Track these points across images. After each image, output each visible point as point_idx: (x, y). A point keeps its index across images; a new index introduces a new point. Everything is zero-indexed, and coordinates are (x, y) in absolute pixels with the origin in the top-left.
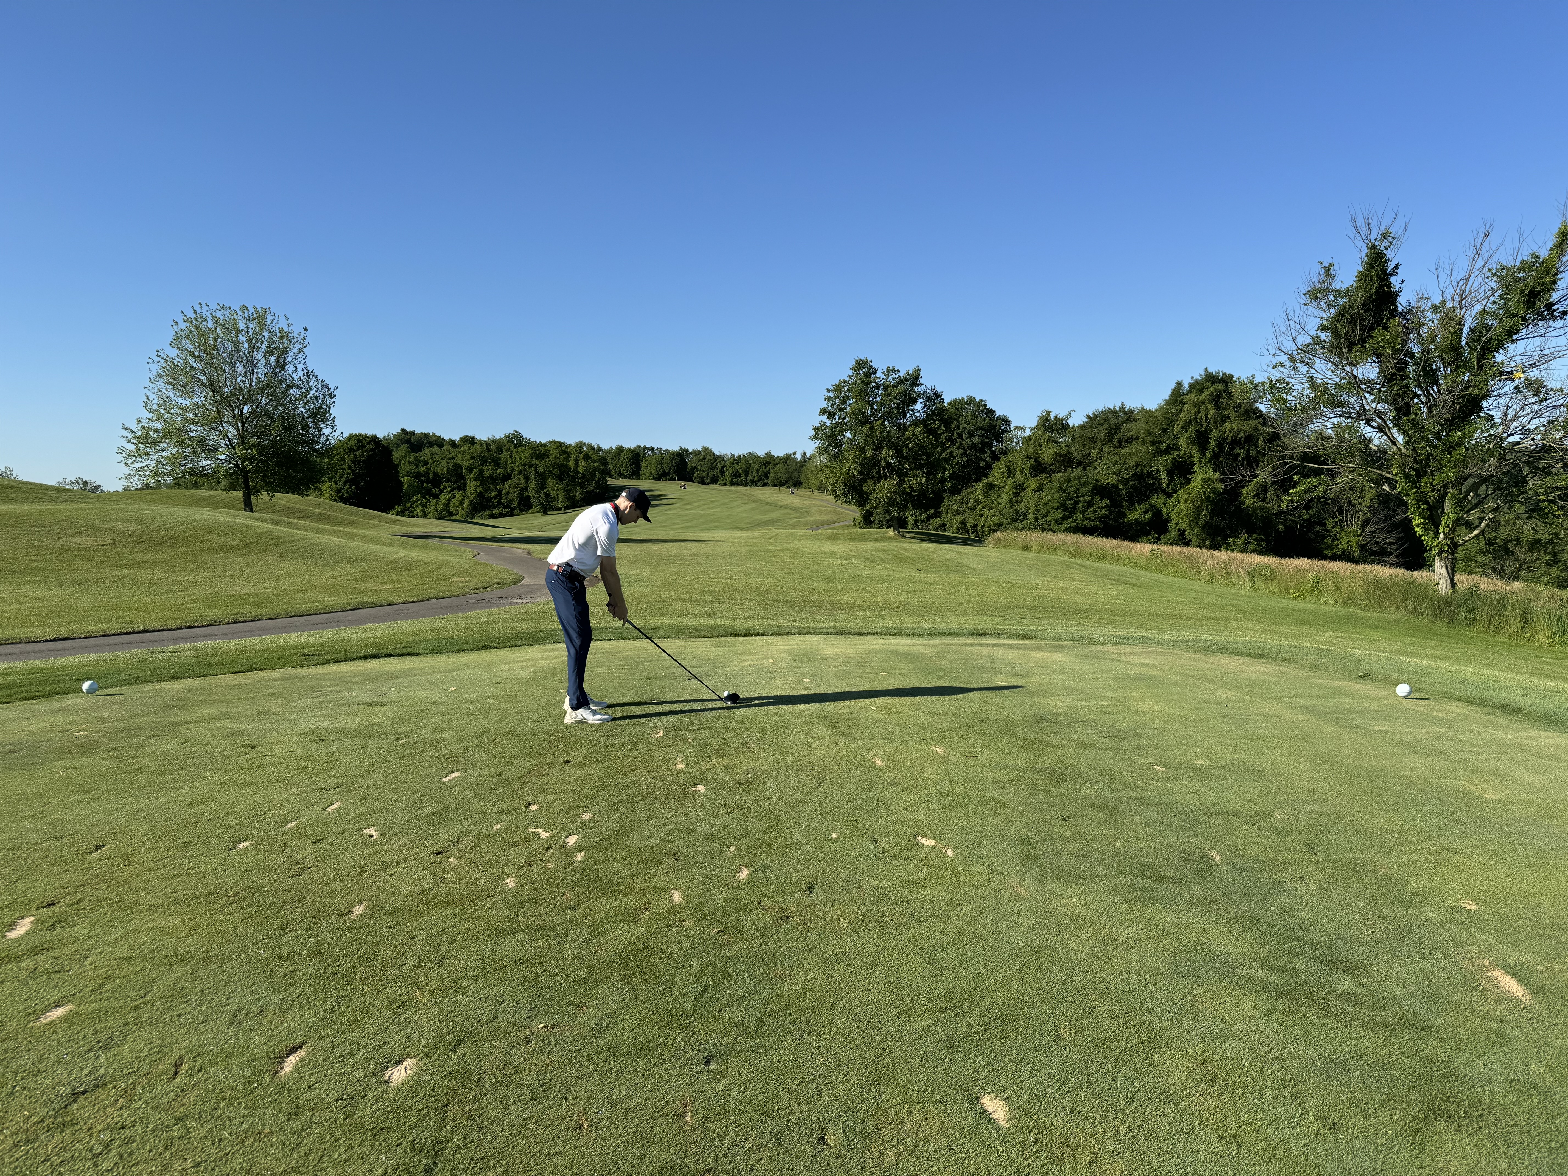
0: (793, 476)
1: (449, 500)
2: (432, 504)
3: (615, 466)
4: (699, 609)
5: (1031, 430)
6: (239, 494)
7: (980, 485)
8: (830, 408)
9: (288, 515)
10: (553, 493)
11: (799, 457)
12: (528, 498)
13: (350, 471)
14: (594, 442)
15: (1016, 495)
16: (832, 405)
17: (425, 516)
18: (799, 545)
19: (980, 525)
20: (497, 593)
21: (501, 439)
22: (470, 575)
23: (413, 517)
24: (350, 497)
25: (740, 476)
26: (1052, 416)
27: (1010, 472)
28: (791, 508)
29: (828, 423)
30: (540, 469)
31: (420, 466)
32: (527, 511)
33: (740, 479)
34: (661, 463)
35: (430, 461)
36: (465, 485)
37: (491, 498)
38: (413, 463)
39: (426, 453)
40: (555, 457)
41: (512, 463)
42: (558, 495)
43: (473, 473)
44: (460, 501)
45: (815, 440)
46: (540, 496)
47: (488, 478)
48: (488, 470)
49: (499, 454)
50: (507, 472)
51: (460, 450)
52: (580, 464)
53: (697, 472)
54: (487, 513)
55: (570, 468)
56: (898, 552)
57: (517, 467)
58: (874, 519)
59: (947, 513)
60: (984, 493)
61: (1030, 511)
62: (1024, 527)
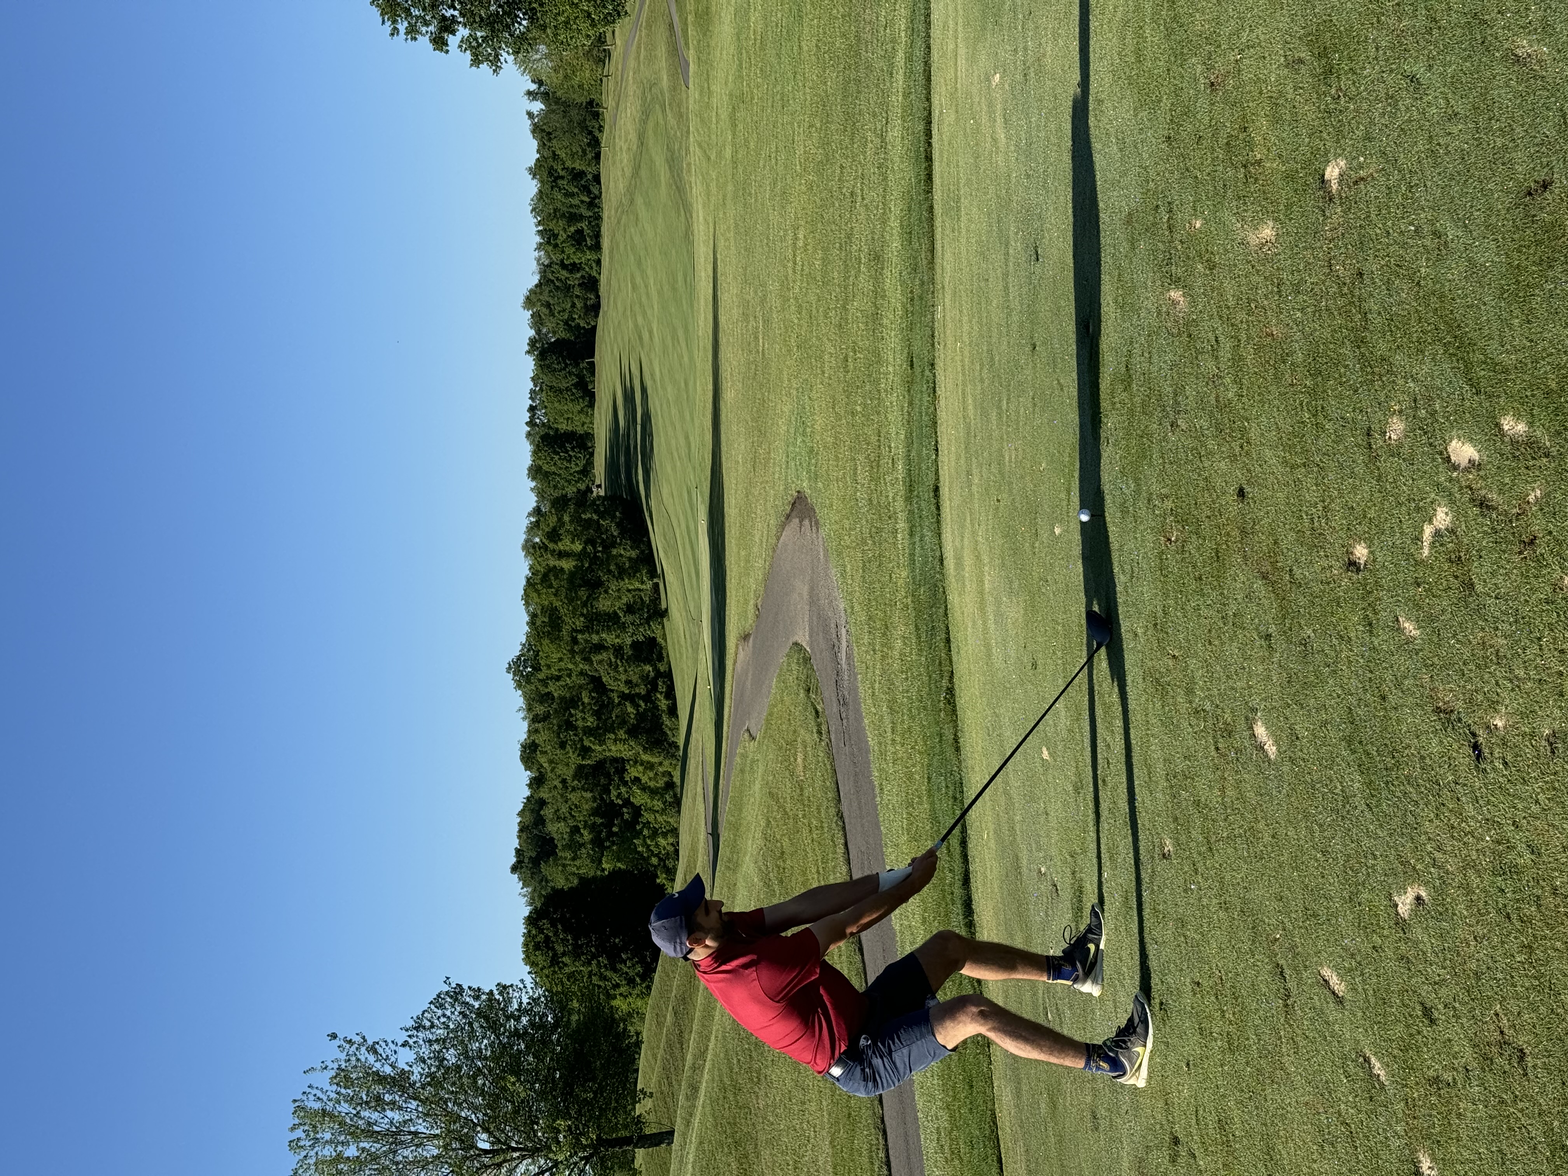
0: (577, 118)
1: (644, 788)
2: (652, 819)
3: (569, 482)
4: (864, 283)
6: (641, 1155)
8: (432, 28)
9: (679, 1070)
10: (625, 600)
11: (537, 106)
12: (635, 645)
13: (594, 962)
14: (525, 522)
17: (675, 832)
18: (720, 91)
20: (828, 692)
21: (525, 695)
22: (791, 743)
23: (677, 852)
24: (642, 961)
25: (580, 232)
28: (644, 122)
29: (463, 32)
30: (580, 623)
31: (581, 841)
32: (661, 648)
33: (587, 231)
34: (561, 391)
35: (571, 823)
36: (615, 760)
37: (638, 714)
38: (575, 852)
39: (555, 829)
40: (555, 595)
41: (569, 676)
42: (629, 591)
43: (591, 745)
44: (646, 768)
45: (499, 64)
46: (632, 624)
47: (599, 719)
48: (584, 719)
49: (553, 698)
50: (588, 684)
51: (549, 769)
52: (567, 548)
53: (575, 319)
54: (666, 720)
55: (576, 567)
57: (577, 666)
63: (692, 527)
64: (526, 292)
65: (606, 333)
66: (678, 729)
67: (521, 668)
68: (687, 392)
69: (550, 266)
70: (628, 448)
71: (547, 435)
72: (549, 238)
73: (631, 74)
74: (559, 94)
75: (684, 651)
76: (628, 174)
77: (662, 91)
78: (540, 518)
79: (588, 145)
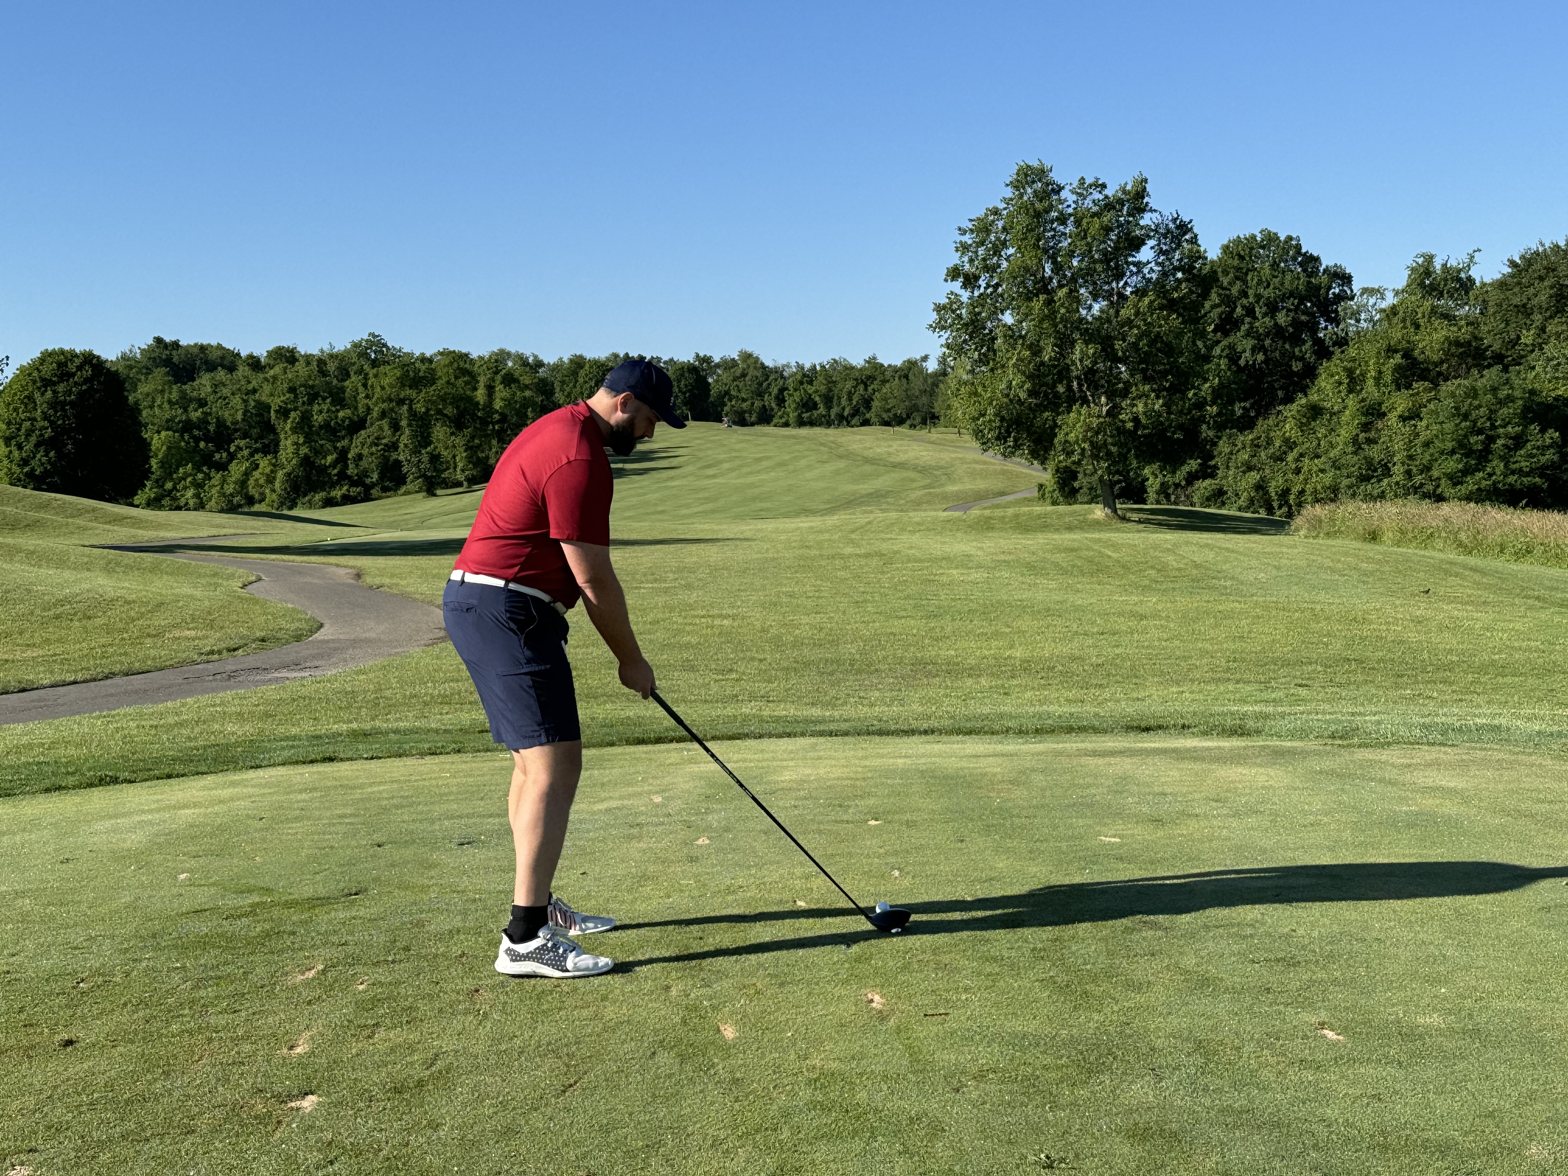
0: (921, 403)
1: (247, 474)
2: (213, 482)
5: (1397, 293)
7: (1291, 411)
8: (967, 266)
10: (445, 453)
12: (398, 464)
13: (46, 424)
14: (529, 352)
15: (1366, 427)
16: (971, 261)
17: (201, 506)
18: (908, 542)
19: (1295, 490)
20: (252, 660)
21: (347, 351)
23: (179, 508)
24: (46, 473)
25: (815, 406)
26: (1438, 265)
27: (1354, 383)
28: (915, 468)
29: (965, 295)
30: (420, 408)
31: (190, 409)
32: (395, 491)
33: (815, 413)
35: (211, 398)
36: (277, 444)
37: (326, 467)
38: (177, 403)
39: (204, 382)
40: (448, 382)
41: (367, 397)
42: (454, 457)
43: (291, 419)
44: (268, 476)
45: (937, 330)
46: (419, 461)
47: (321, 427)
48: (321, 412)
49: (344, 380)
50: (358, 415)
51: (267, 376)
52: (496, 394)
53: (731, 401)
54: (319, 496)
55: (478, 403)
56: (1100, 552)
57: (376, 404)
58: (1076, 484)
59: (1228, 468)
60: (1301, 426)
61: (1395, 459)
62: (1383, 492)
64: (756, 354)
65: (716, 432)
66: (310, 508)
67: (374, 348)
68: (653, 513)
69: (781, 378)
72: (808, 376)
73: (960, 456)
74: (941, 386)
75: (391, 513)
76: (866, 453)
77: (942, 485)
78: (531, 367)
79: (895, 415)
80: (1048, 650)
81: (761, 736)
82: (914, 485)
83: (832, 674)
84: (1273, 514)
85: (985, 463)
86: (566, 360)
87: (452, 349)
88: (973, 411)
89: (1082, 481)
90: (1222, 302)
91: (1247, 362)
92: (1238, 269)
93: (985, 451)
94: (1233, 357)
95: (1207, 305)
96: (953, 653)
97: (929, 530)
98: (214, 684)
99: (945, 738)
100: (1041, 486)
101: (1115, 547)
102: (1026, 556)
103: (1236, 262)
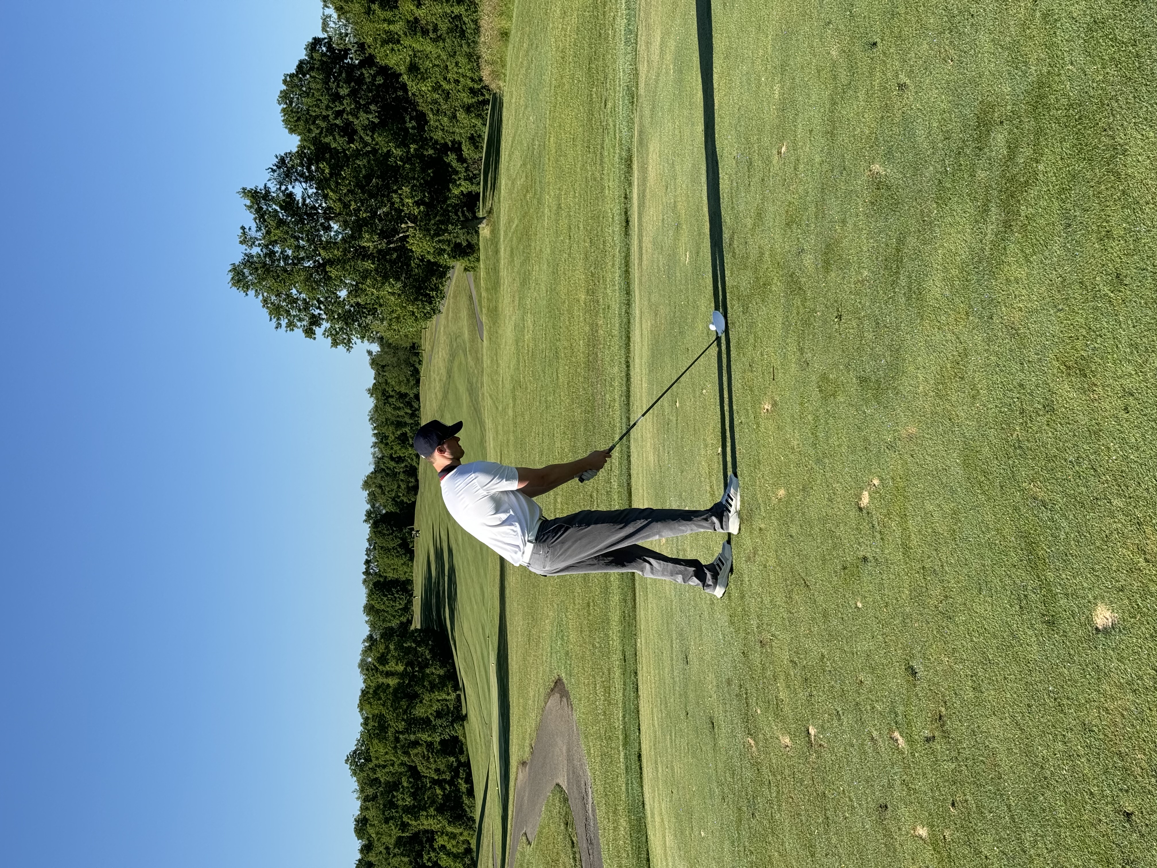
0: (403, 357)
1: (449, 854)
3: (394, 617)
7: (413, 86)
8: (305, 323)
10: (435, 708)
12: (443, 742)
14: (360, 646)
15: (425, 32)
16: (300, 320)
18: (505, 370)
19: (470, 84)
20: (580, 830)
21: (358, 781)
25: (404, 434)
27: (391, 39)
28: (451, 361)
29: (326, 325)
30: (402, 725)
32: (462, 744)
34: (389, 550)
36: (426, 831)
37: (444, 795)
40: (384, 705)
41: (393, 765)
42: (438, 701)
43: (409, 821)
44: (450, 838)
45: (351, 345)
46: (441, 726)
47: (415, 799)
48: (403, 799)
49: (380, 782)
50: (406, 772)
51: (376, 839)
52: (393, 669)
53: (400, 496)
54: (466, 800)
55: (399, 683)
56: (514, 233)
57: (399, 759)
58: (464, 244)
59: (453, 133)
60: (424, 79)
61: (449, 11)
62: (472, 21)
63: (485, 654)
64: (364, 478)
65: (423, 508)
66: (474, 806)
67: (357, 760)
68: (482, 554)
69: (383, 459)
70: (438, 592)
71: (379, 581)
72: (382, 439)
73: (442, 329)
74: (390, 341)
75: (479, 747)
76: (440, 397)
77: (464, 342)
78: (372, 644)
79: (411, 375)
80: (580, 276)
81: (630, 475)
82: (464, 362)
83: (594, 427)
84: (488, 100)
85: (448, 310)
86: (367, 619)
87: (358, 702)
88: (410, 321)
89: (462, 239)
90: (331, 134)
91: (376, 117)
92: (307, 121)
93: (440, 311)
94: (373, 128)
95: (333, 145)
96: (581, 342)
97: (496, 354)
98: (595, 853)
99: (632, 355)
100: (466, 270)
101: (510, 221)
102: (517, 284)
103: (302, 123)
